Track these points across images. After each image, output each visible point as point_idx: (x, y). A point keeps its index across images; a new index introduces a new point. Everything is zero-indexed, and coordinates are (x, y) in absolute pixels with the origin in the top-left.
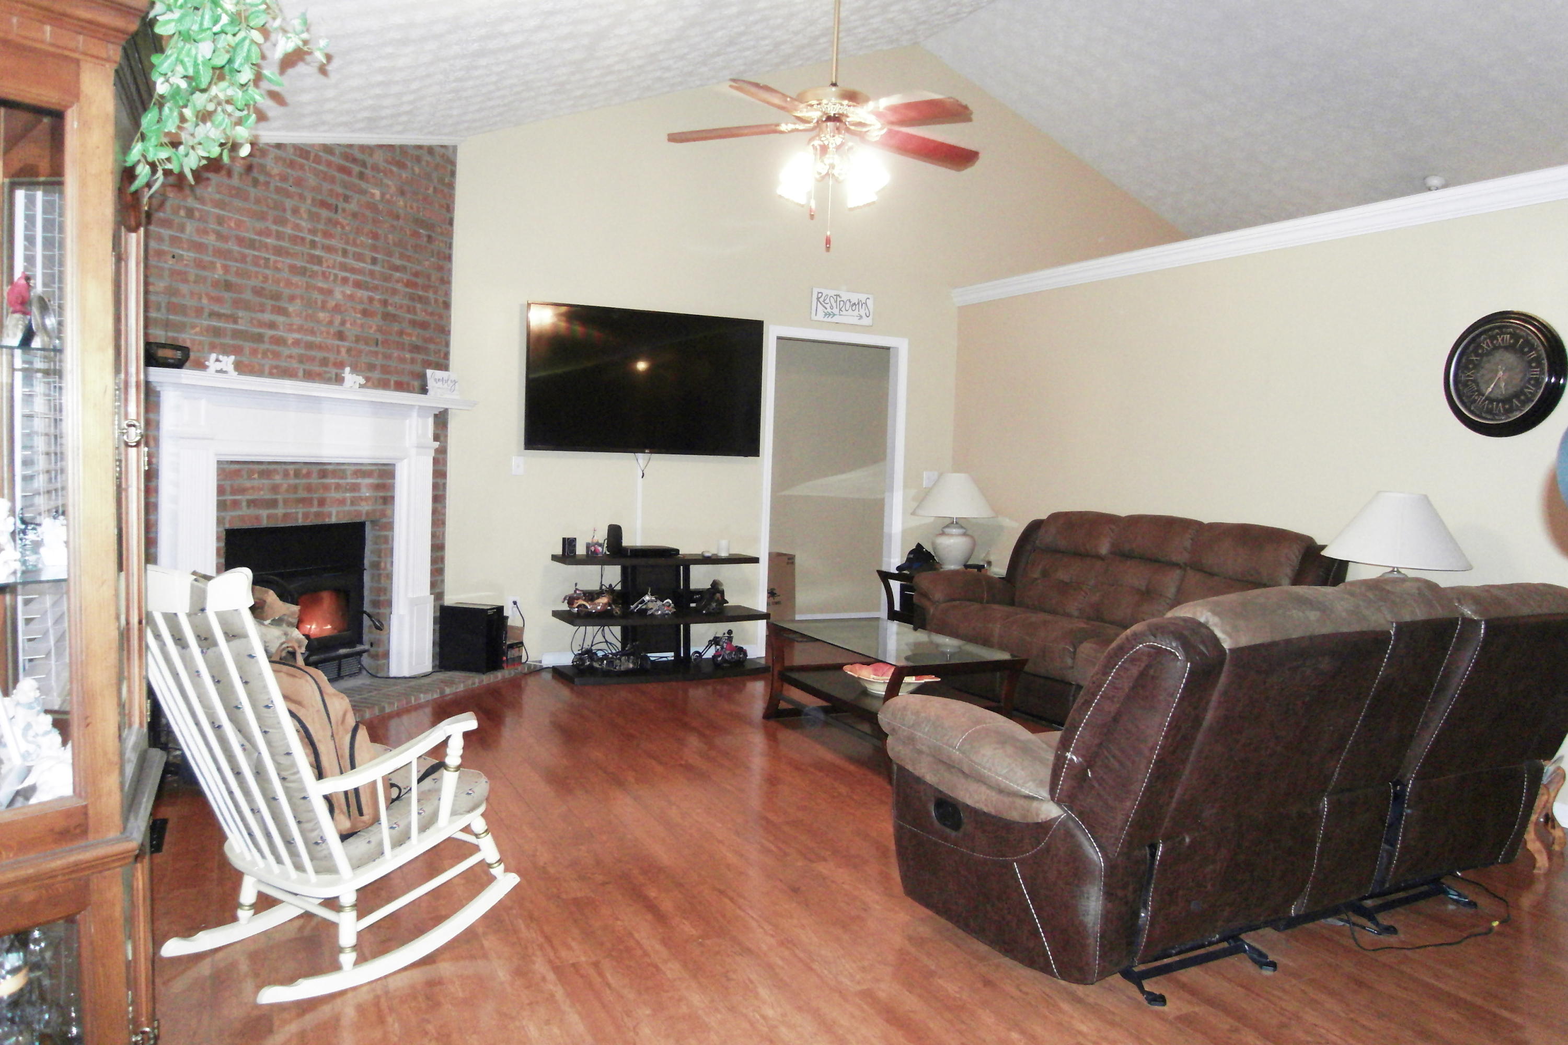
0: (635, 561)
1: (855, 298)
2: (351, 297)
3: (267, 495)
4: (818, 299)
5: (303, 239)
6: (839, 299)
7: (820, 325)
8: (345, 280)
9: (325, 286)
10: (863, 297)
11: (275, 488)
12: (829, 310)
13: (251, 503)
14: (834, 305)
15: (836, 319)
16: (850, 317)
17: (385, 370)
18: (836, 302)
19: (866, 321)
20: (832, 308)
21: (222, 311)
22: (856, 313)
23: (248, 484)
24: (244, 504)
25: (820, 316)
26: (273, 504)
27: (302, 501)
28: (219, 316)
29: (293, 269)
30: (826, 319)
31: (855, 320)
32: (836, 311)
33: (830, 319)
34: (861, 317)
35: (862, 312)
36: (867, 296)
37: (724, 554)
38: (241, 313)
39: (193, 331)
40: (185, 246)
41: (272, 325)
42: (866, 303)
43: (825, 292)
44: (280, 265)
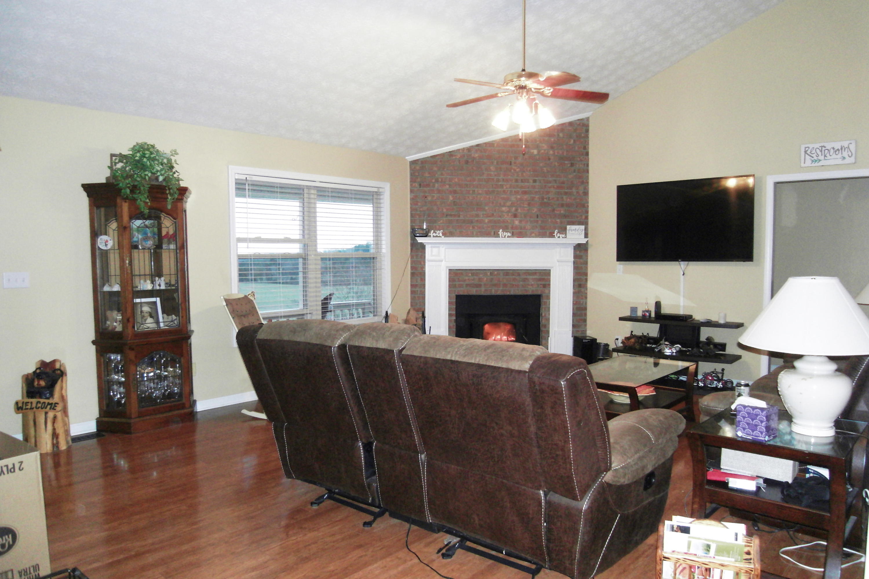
0: (667, 322)
1: (837, 146)
2: (521, 199)
3: (476, 282)
4: (806, 152)
5: (493, 179)
6: (823, 149)
7: (809, 169)
8: (517, 193)
9: (505, 196)
10: (845, 144)
11: (480, 280)
12: (816, 158)
13: (467, 285)
14: (820, 153)
15: (821, 163)
16: (834, 160)
17: (542, 228)
18: (821, 151)
19: (848, 160)
20: (818, 156)
21: (453, 213)
22: (840, 156)
23: (467, 278)
24: (464, 286)
25: (808, 163)
26: (479, 286)
27: (495, 285)
28: (451, 215)
29: (487, 193)
30: (813, 165)
31: (840, 162)
32: (821, 157)
33: (816, 164)
34: (844, 158)
35: (845, 154)
36: (849, 142)
37: (722, 322)
38: (461, 213)
39: (439, 223)
40: (436, 192)
41: (477, 216)
42: (848, 147)
43: (811, 146)
44: (480, 192)
